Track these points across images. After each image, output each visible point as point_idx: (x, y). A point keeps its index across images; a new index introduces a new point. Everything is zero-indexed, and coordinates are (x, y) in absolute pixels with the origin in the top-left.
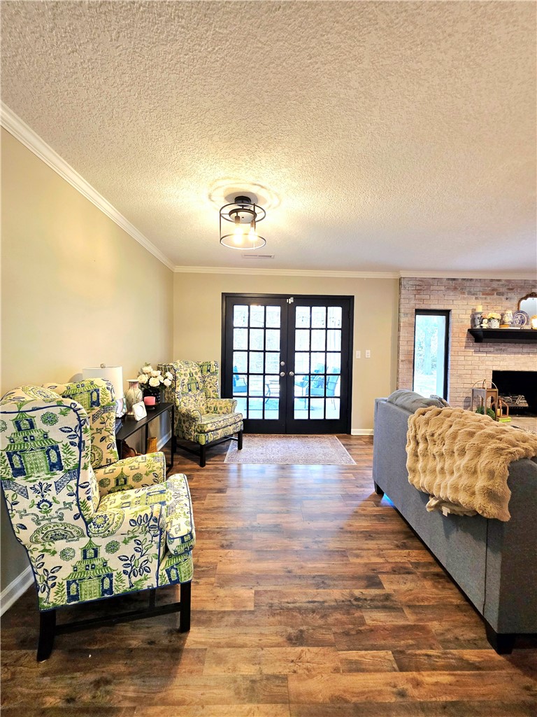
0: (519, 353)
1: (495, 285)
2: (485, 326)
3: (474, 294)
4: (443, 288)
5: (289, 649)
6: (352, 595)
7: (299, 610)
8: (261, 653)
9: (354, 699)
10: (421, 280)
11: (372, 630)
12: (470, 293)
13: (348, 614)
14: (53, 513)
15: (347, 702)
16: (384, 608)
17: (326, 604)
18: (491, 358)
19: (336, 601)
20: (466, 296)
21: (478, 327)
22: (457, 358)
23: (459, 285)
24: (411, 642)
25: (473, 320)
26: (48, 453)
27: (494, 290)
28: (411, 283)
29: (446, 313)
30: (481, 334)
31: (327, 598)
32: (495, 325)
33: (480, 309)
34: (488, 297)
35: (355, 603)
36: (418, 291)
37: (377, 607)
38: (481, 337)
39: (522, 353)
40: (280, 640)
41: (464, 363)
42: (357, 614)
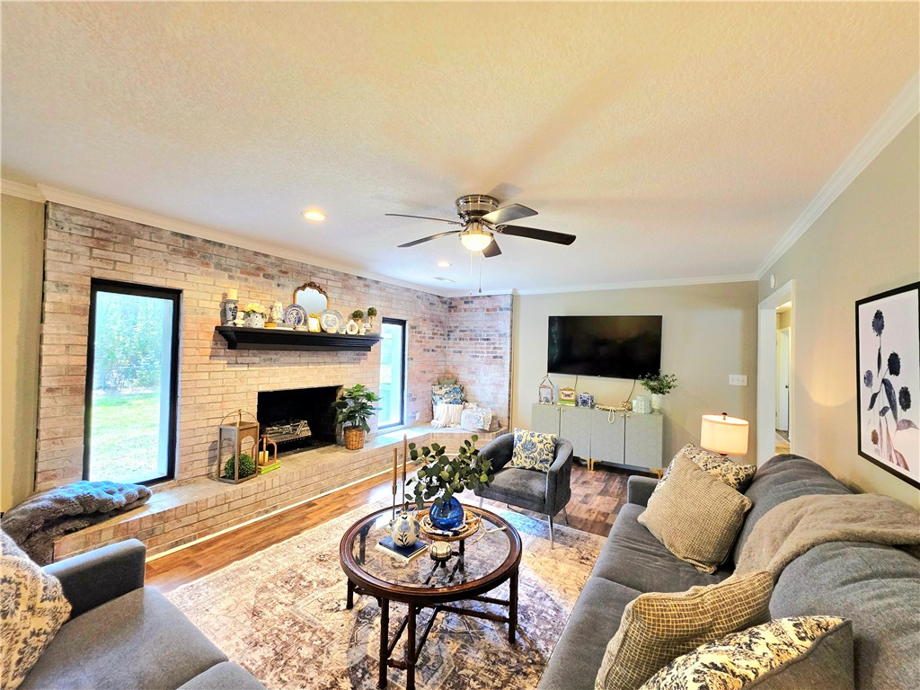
0: (295, 364)
1: (261, 261)
2: (240, 323)
3: (225, 270)
4: (164, 248)
10: (109, 220)
12: (218, 266)
18: (256, 374)
20: (211, 270)
21: (230, 324)
22: (195, 376)
23: (193, 248)
25: (224, 313)
27: (259, 269)
28: (79, 220)
29: (174, 295)
30: (233, 335)
32: (258, 323)
33: (233, 295)
34: (251, 278)
36: (101, 243)
38: (237, 339)
39: (300, 364)
41: (209, 383)
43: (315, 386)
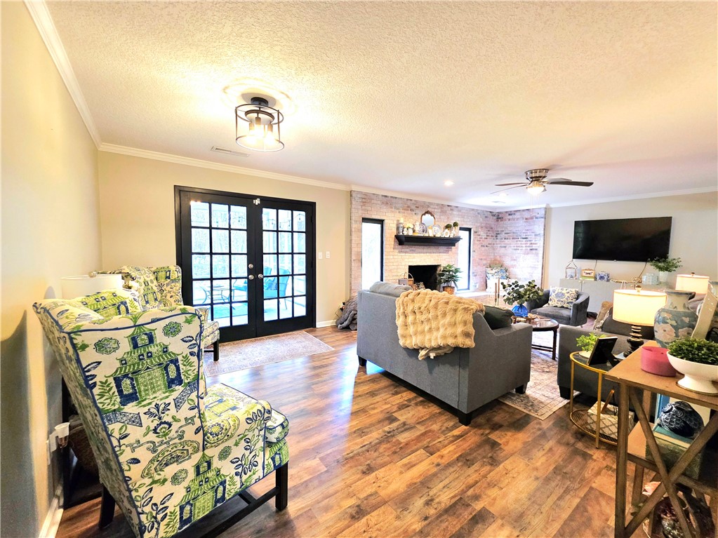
0: (422, 253)
1: (409, 203)
2: (405, 233)
3: (398, 209)
4: (379, 202)
5: (367, 478)
6: (385, 432)
7: (358, 454)
8: (351, 489)
9: (419, 480)
10: (366, 194)
11: (407, 444)
12: (396, 208)
13: (389, 442)
14: (173, 434)
15: (415, 484)
16: (406, 430)
17: (373, 443)
18: (407, 257)
19: (377, 439)
20: (393, 210)
21: (401, 234)
22: (389, 257)
23: (388, 201)
24: (429, 440)
25: (398, 228)
26: (166, 368)
27: (408, 207)
28: (359, 196)
29: (381, 222)
30: (404, 239)
31: (371, 440)
32: (411, 233)
33: (402, 220)
34: (406, 212)
35: (389, 435)
36: (364, 203)
37: (402, 432)
38: (404, 241)
39: (424, 253)
40: (359, 476)
41: (393, 260)
42: (394, 440)
43: (429, 264)
